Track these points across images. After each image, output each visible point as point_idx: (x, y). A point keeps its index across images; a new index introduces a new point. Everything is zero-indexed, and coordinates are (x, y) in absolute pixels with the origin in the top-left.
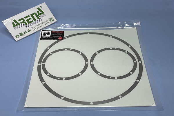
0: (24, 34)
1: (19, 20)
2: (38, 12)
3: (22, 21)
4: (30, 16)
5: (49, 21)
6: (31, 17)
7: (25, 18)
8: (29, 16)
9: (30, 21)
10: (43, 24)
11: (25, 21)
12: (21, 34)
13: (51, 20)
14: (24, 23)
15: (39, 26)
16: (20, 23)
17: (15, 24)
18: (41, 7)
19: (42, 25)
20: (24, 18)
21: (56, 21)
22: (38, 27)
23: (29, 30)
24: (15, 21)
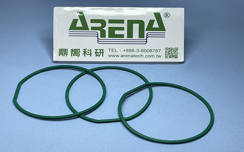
0: (82, 53)
1: (93, 21)
2: (152, 22)
3: (99, 25)
4: (126, 22)
5: (163, 53)
6: (125, 25)
7: (111, 21)
8: (122, 22)
9: (117, 32)
10: (144, 54)
11: (106, 29)
12: (75, 52)
13: (171, 52)
14: (99, 32)
15: (131, 54)
16: (90, 28)
17: (79, 24)
18: (167, 15)
19: (140, 53)
20: (107, 22)
21: (182, 60)
22: (125, 53)
23: (98, 51)
24: (82, 18)
